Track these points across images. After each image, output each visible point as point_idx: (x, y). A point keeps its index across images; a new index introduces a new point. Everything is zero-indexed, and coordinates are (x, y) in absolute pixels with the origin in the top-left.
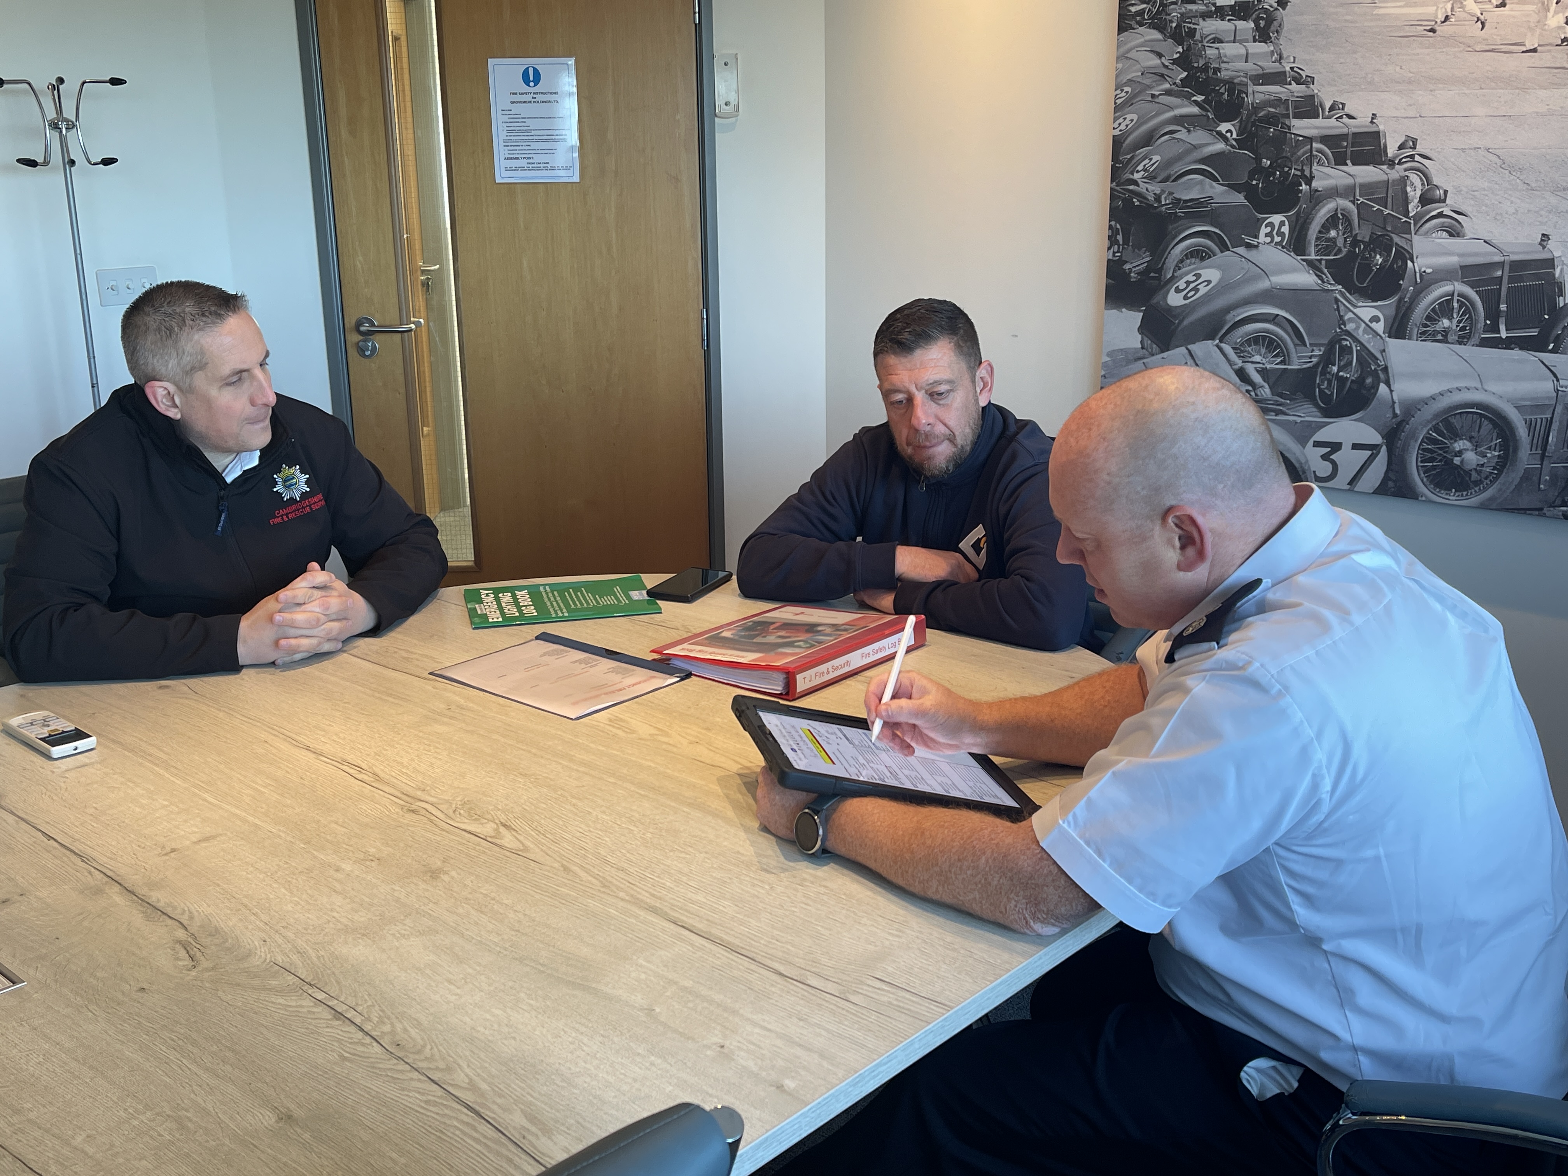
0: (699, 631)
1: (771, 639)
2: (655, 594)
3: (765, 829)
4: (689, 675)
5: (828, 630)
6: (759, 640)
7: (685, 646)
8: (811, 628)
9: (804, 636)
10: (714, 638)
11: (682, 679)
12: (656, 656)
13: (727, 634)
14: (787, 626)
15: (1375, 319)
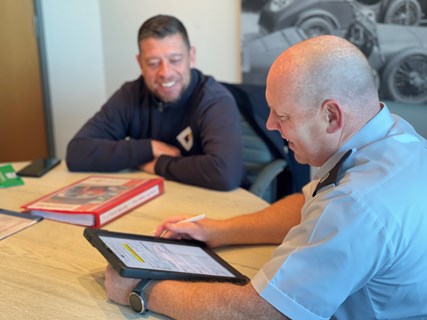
0: (46, 194)
1: (85, 196)
2: (21, 174)
3: (112, 301)
4: (42, 219)
5: (115, 189)
6: (79, 197)
7: (39, 203)
8: (105, 189)
9: (102, 194)
10: (55, 198)
11: (39, 221)
12: (23, 210)
13: (61, 195)
14: (94, 188)
15: (370, 15)
